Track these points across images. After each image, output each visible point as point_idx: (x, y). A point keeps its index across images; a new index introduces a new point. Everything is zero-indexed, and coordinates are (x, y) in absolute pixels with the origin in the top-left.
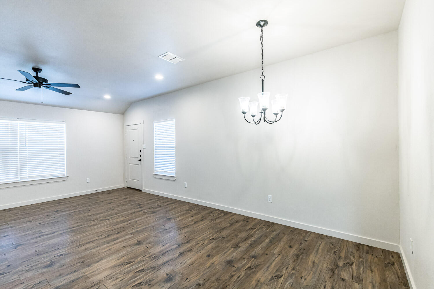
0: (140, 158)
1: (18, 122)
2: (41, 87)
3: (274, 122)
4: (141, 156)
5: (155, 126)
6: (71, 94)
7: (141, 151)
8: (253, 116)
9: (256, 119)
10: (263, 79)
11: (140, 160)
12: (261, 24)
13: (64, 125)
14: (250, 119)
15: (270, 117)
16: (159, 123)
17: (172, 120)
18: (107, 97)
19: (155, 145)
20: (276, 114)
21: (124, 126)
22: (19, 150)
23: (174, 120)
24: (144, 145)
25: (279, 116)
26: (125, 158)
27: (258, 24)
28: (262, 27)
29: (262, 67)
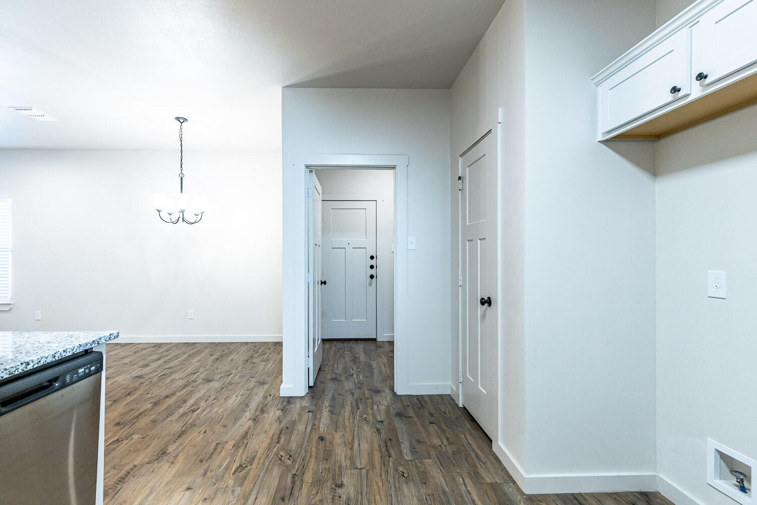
3: (193, 223)
8: (170, 214)
9: (174, 219)
10: (182, 178)
12: (181, 120)
14: (167, 218)
15: (190, 217)
20: (197, 215)
25: (199, 217)
27: (178, 119)
29: (181, 165)
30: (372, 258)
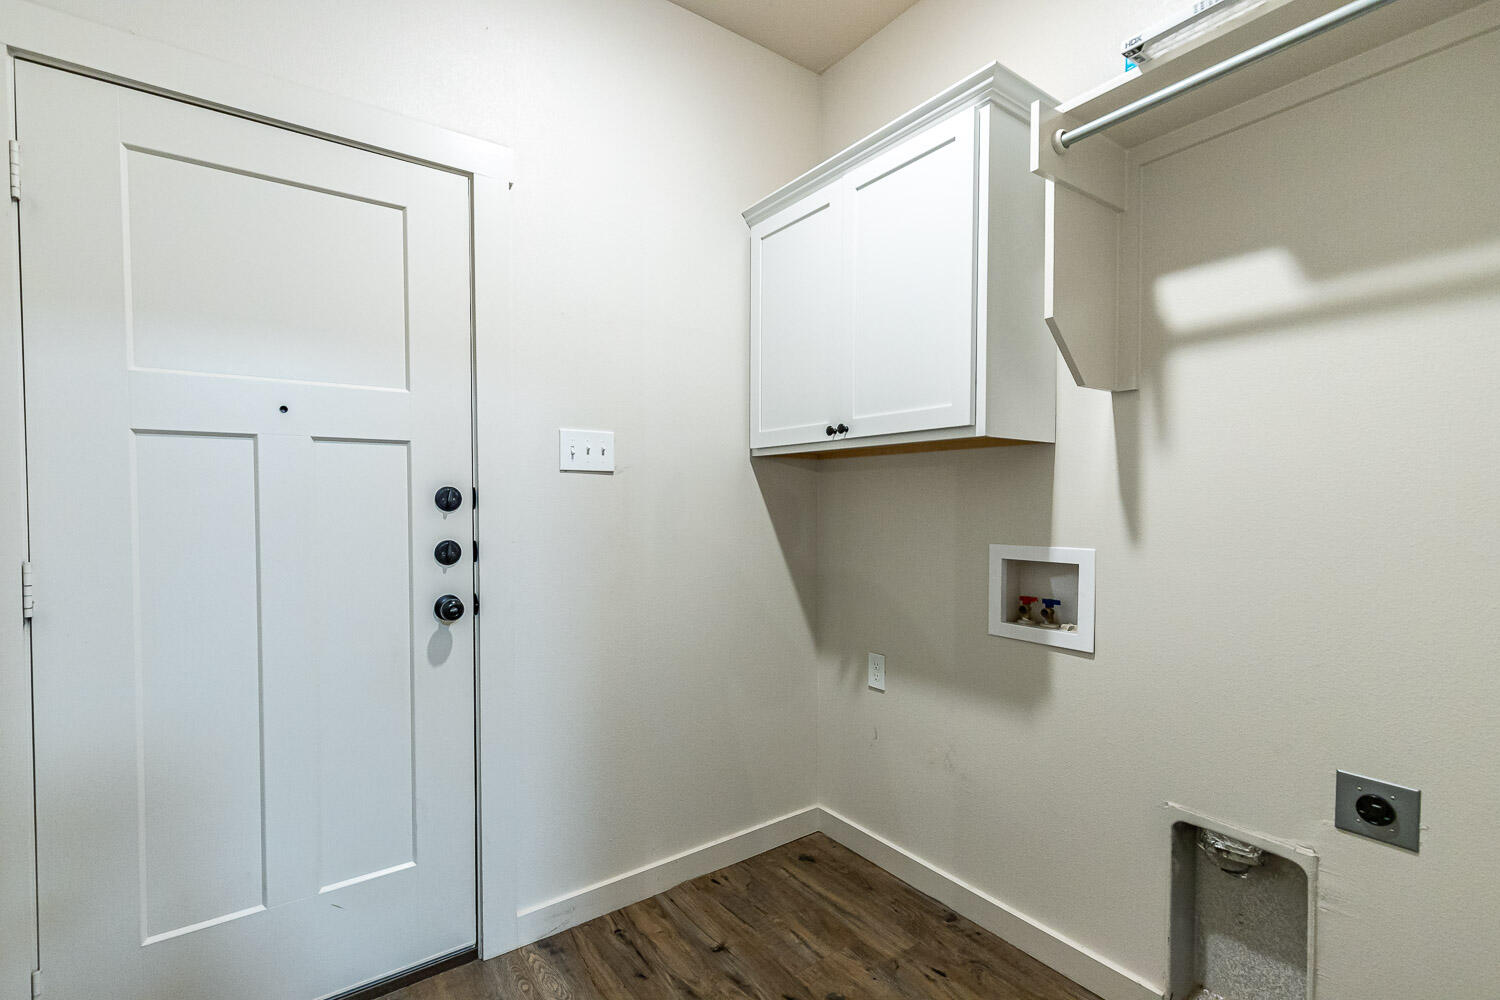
30: (447, 500)
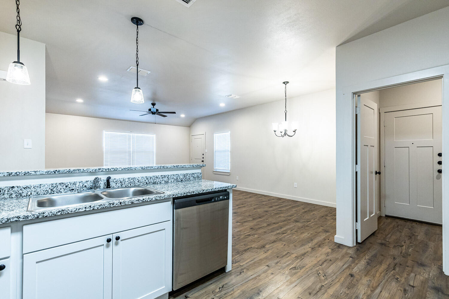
0: (203, 160)
1: (131, 134)
2: (155, 114)
3: (292, 136)
4: (203, 158)
5: (214, 136)
6: (167, 116)
7: (203, 154)
8: (281, 132)
10: (286, 113)
11: (203, 161)
13: (155, 136)
16: (218, 134)
17: (228, 132)
18: (183, 116)
19: (214, 150)
21: (190, 136)
22: (131, 152)
23: (230, 132)
24: (206, 150)
26: (191, 160)
27: (284, 83)
28: (286, 84)
29: (286, 106)
30: (440, 155)
